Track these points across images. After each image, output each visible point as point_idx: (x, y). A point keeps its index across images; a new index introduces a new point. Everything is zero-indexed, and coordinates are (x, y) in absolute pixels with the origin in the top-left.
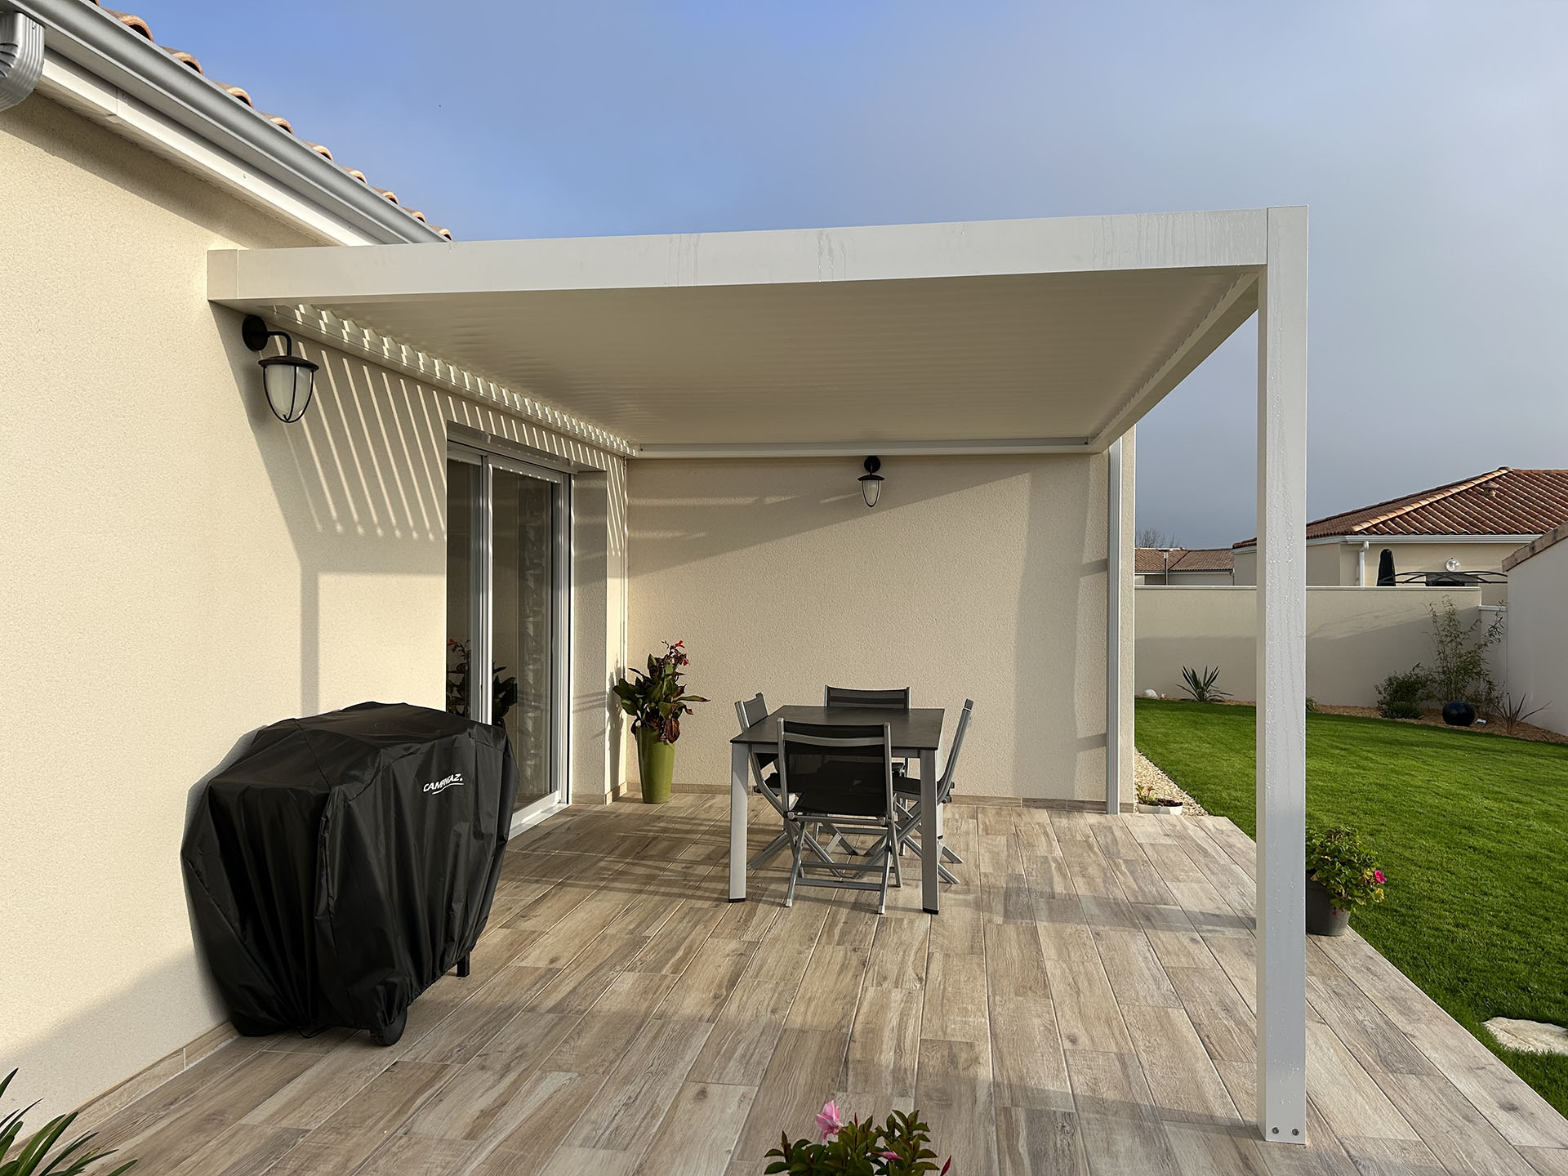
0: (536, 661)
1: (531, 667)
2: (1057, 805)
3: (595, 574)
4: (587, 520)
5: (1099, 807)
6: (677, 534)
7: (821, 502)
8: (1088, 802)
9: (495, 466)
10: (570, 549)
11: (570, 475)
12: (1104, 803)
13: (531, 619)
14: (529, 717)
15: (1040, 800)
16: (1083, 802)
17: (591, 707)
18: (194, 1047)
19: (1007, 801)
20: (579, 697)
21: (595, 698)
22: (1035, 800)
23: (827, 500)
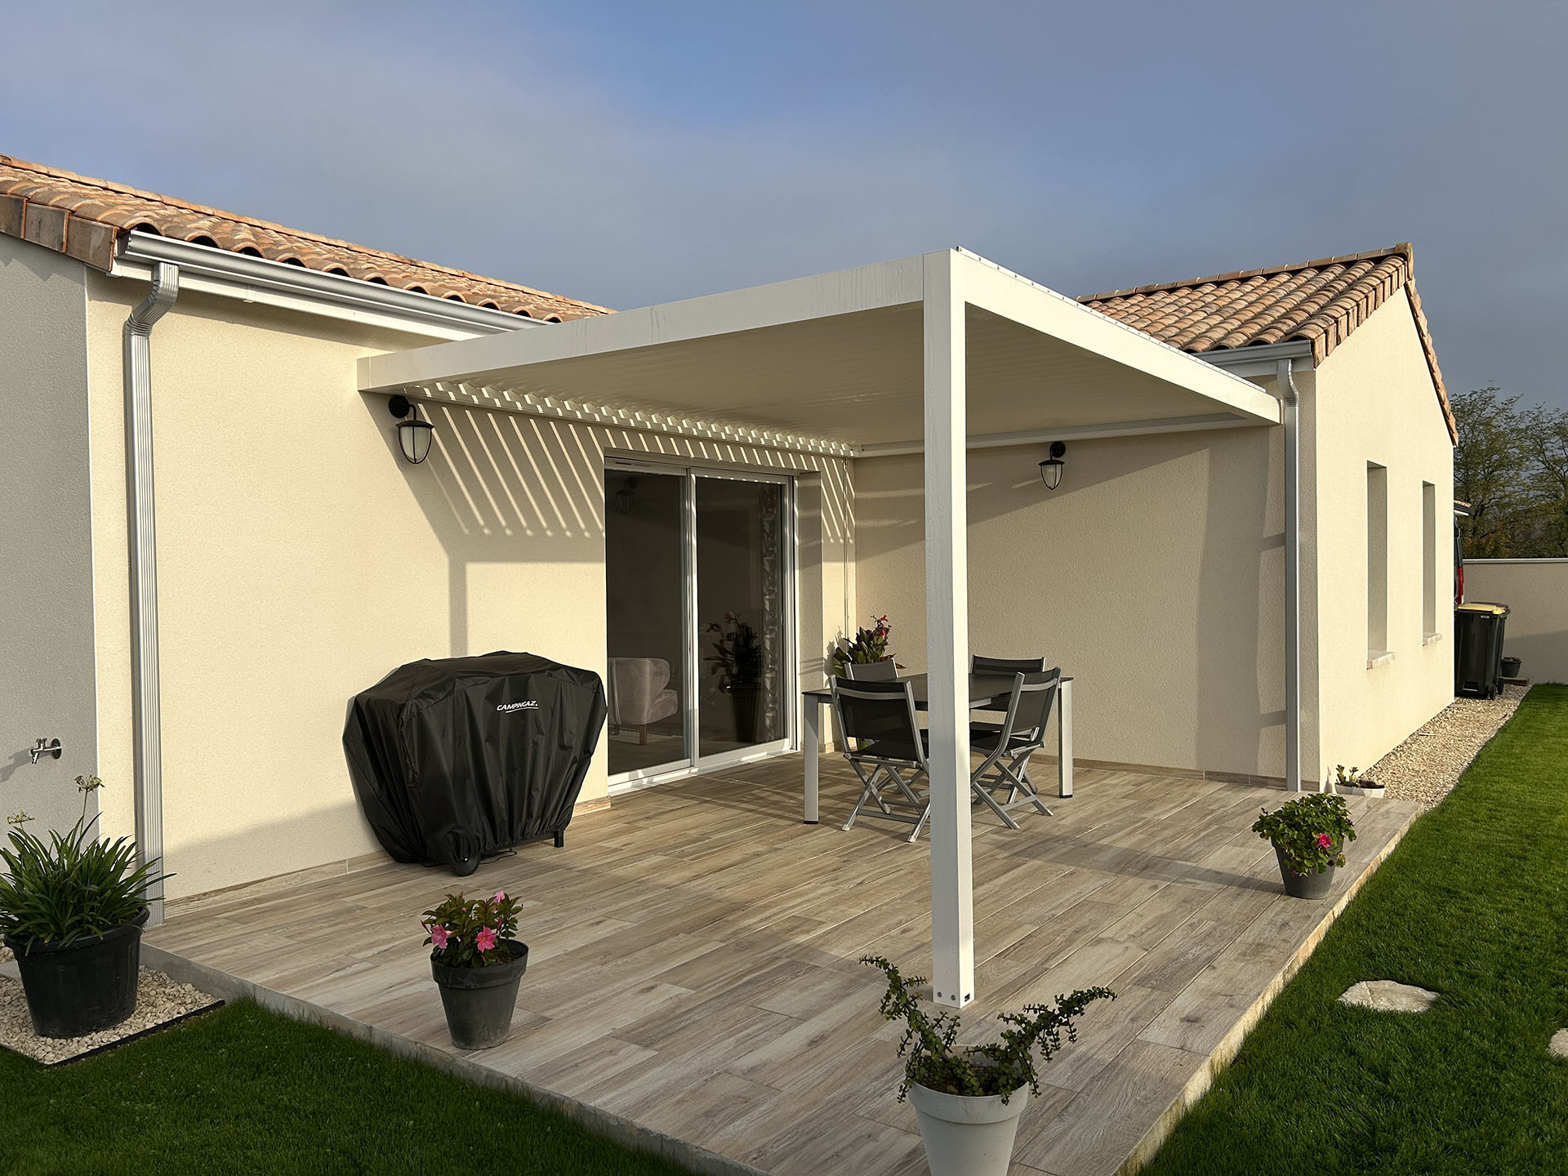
0: (772, 631)
1: (768, 636)
2: (1240, 779)
3: (813, 559)
4: (807, 514)
5: (1279, 783)
6: (894, 522)
7: (1013, 487)
8: (1271, 778)
9: (697, 475)
10: (794, 538)
11: (793, 477)
12: (1284, 780)
13: (767, 597)
14: (768, 678)
15: (1223, 774)
16: (1267, 778)
17: (813, 671)
18: (353, 862)
19: (1190, 773)
20: (805, 665)
21: (816, 663)
22: (1218, 774)
23: (1018, 486)
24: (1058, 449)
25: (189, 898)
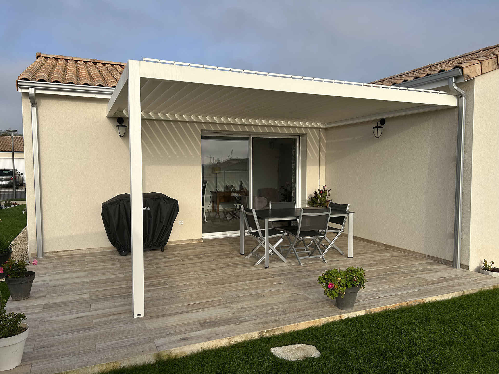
0: (294, 190)
2: (439, 260)
3: (304, 165)
4: (303, 149)
9: (253, 137)
11: (299, 136)
13: (293, 178)
17: (304, 204)
18: (104, 248)
19: (421, 255)
20: (302, 202)
22: (431, 257)
24: (383, 121)
25: (53, 252)
